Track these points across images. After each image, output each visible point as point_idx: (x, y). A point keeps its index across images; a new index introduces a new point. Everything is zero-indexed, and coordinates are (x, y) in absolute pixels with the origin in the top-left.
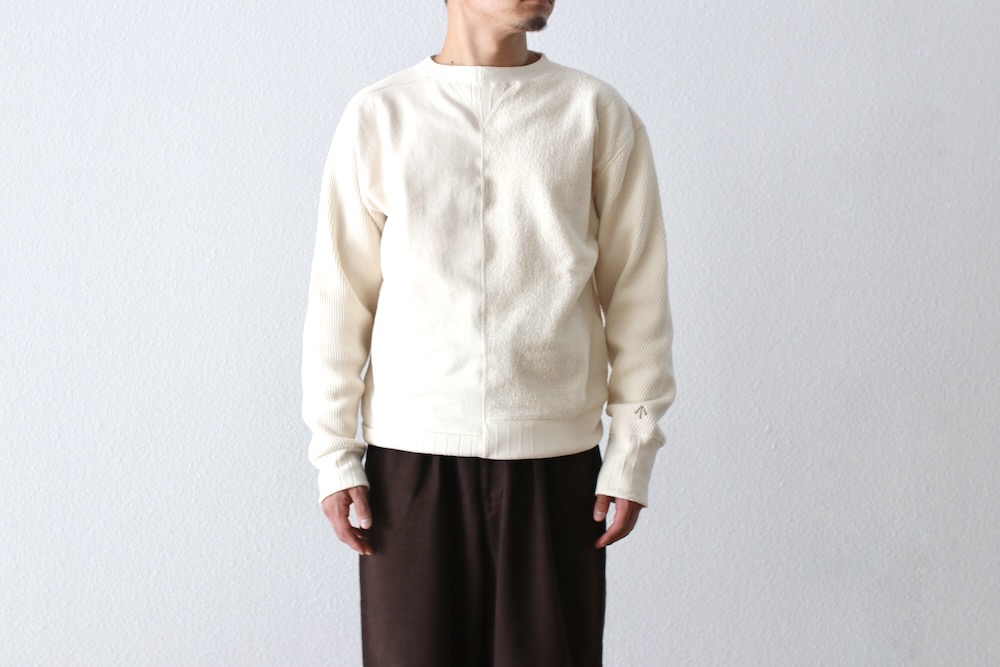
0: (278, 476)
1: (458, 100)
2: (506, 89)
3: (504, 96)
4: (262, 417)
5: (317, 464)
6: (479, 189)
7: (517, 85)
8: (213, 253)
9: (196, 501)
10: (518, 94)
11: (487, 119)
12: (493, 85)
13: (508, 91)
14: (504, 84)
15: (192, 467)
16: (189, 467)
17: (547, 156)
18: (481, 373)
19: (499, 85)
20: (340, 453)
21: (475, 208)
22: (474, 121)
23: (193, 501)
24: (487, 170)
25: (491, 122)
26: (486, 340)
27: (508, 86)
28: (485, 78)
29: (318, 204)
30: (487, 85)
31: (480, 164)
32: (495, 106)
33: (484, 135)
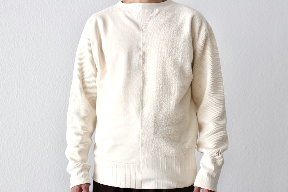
0: (59, 171)
1: (132, 18)
2: (152, 13)
3: (151, 15)
4: (52, 147)
5: (70, 173)
6: (140, 55)
7: (157, 11)
8: (32, 80)
9: (26, 183)
10: (157, 14)
11: (144, 26)
12: (146, 11)
13: (153, 13)
14: (151, 11)
15: (24, 169)
16: (23, 169)
17: (169, 41)
18: (139, 137)
19: (149, 11)
20: (79, 169)
21: (138, 63)
22: (138, 26)
23: (24, 182)
24: (144, 48)
25: (146, 27)
26: (142, 122)
27: (153, 11)
28: (143, 8)
29: (75, 60)
30: (144, 11)
31: (141, 45)
32: (147, 20)
33: (143, 32)
